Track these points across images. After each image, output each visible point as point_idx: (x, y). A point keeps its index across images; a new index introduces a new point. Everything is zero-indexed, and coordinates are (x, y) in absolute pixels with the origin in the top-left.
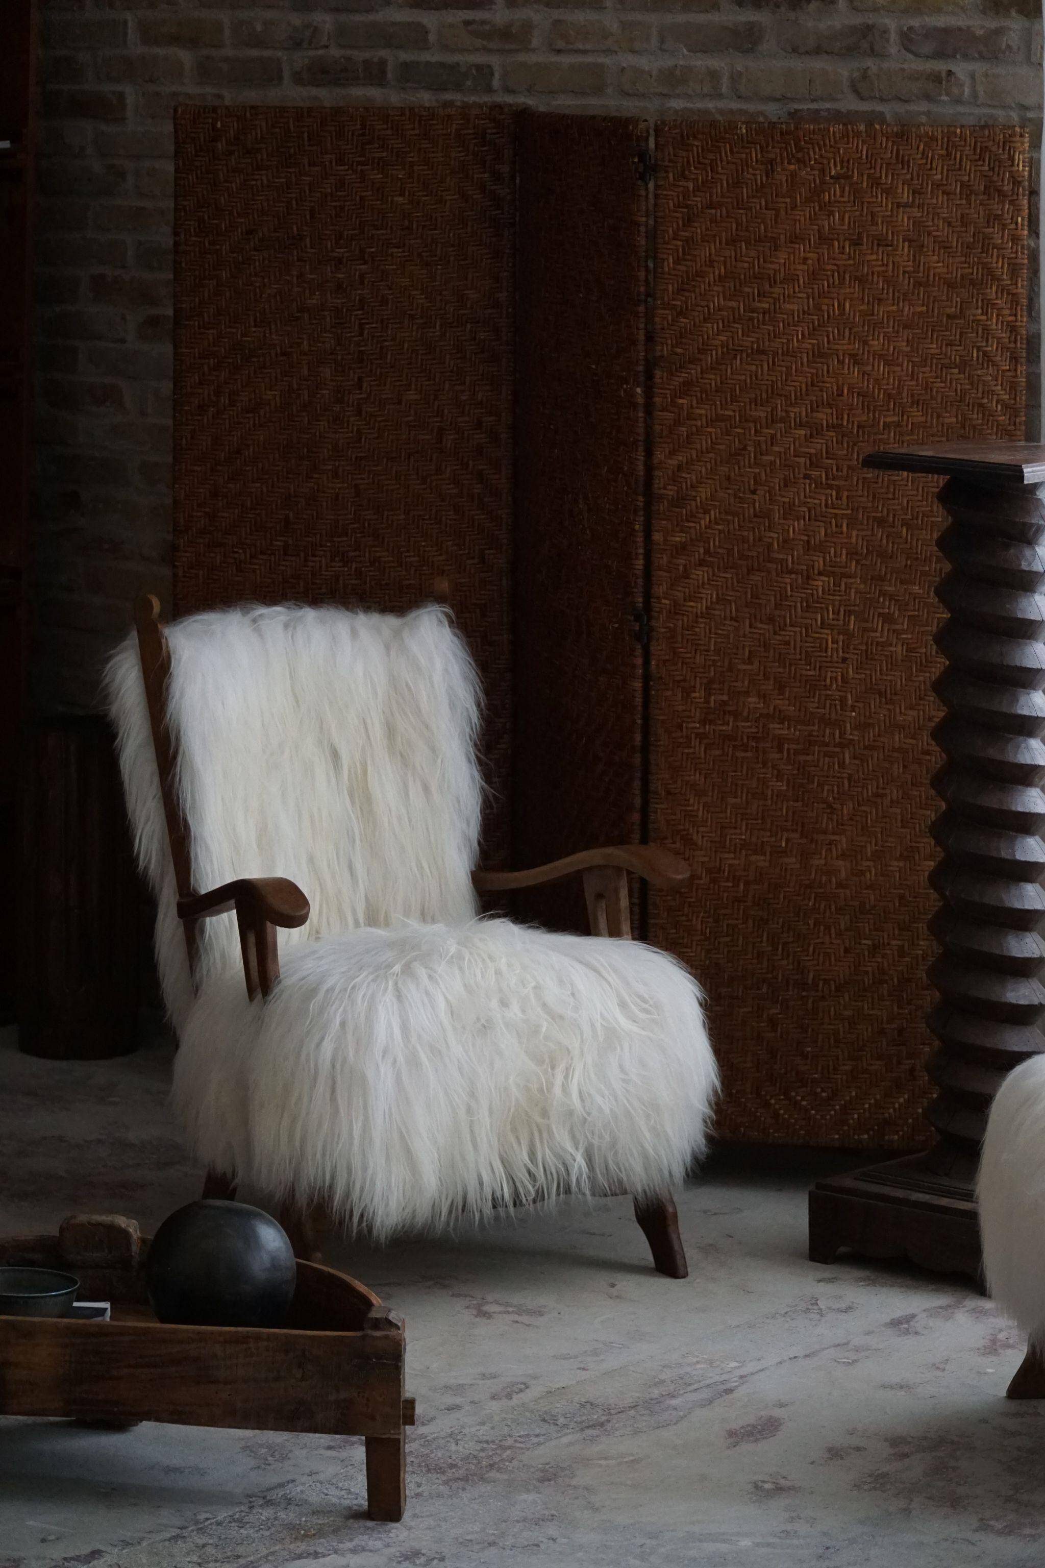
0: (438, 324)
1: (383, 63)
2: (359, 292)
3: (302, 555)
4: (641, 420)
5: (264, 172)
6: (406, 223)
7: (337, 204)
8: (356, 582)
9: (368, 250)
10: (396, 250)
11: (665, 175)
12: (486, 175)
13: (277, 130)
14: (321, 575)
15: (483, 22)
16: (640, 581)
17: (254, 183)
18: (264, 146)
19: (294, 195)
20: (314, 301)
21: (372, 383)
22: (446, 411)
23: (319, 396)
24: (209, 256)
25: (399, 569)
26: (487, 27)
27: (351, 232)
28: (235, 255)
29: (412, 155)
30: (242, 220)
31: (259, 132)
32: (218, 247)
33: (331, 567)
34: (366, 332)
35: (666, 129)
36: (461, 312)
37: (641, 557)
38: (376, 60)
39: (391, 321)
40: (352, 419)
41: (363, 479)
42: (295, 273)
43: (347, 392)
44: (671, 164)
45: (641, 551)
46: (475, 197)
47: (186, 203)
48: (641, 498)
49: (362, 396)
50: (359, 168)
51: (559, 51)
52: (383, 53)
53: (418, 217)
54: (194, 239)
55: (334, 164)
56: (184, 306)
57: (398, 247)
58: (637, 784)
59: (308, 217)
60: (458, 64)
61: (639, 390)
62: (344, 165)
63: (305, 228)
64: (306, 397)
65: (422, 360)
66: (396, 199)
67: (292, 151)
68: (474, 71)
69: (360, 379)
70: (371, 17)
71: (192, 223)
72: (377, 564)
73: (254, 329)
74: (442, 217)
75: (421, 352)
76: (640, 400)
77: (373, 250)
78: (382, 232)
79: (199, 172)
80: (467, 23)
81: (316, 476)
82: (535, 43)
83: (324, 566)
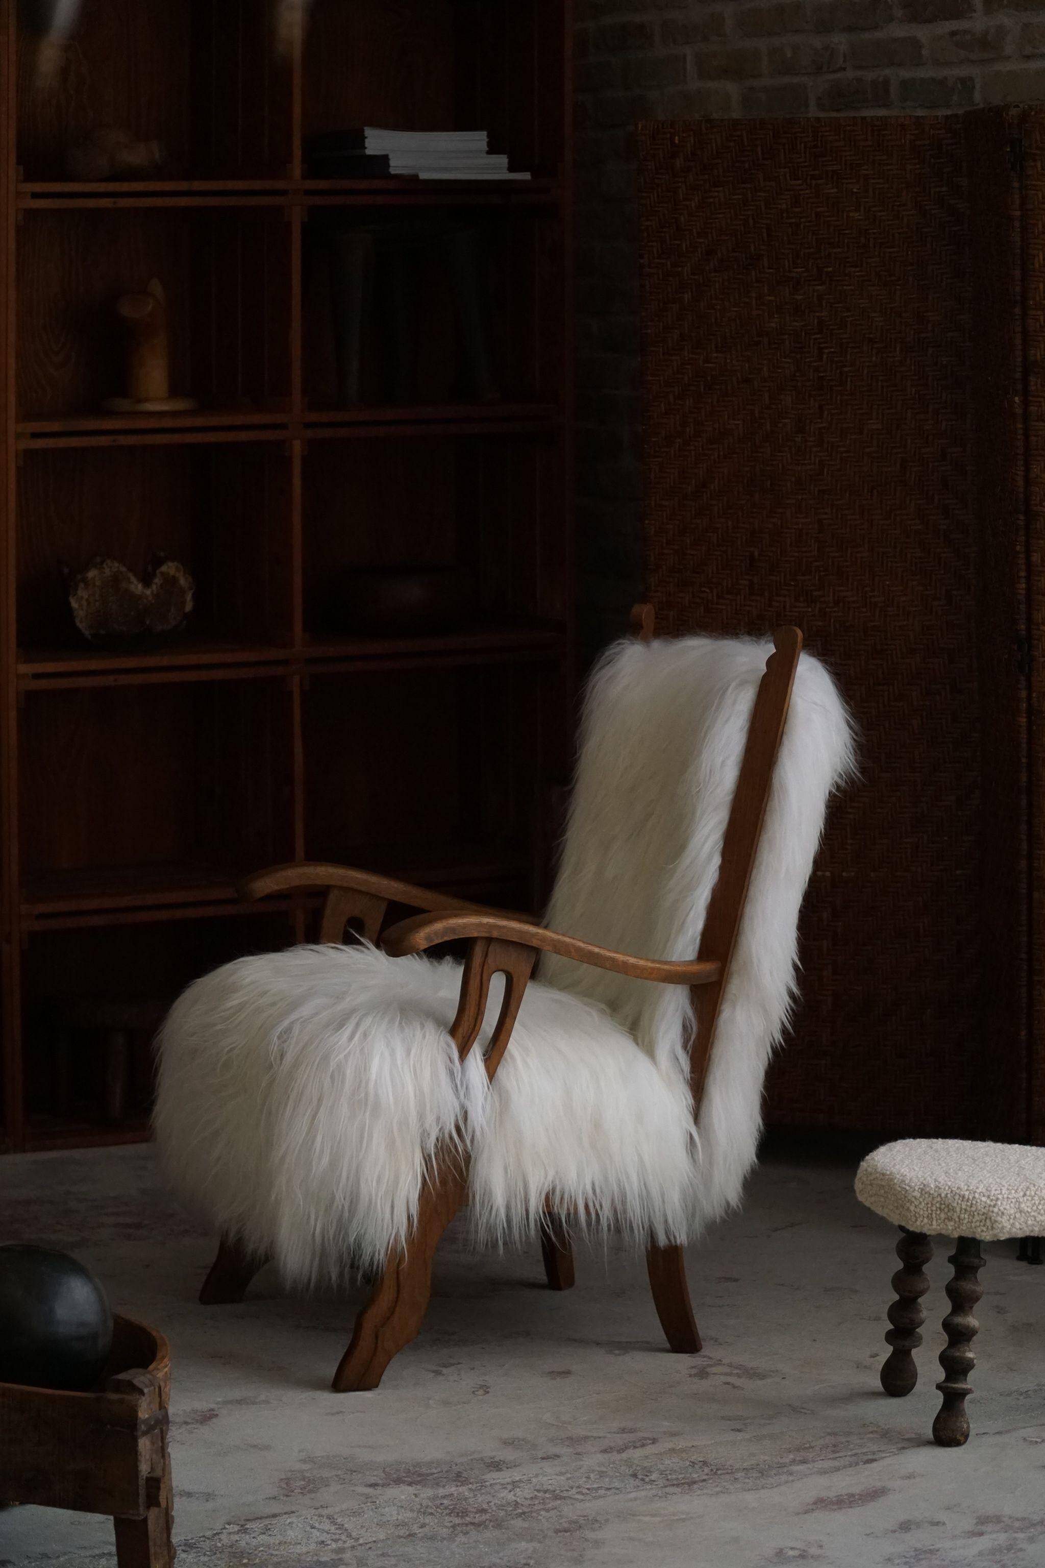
0: (898, 349)
1: (886, 82)
2: (817, 314)
3: (766, 594)
4: (1021, 432)
5: (721, 189)
6: (863, 240)
7: (793, 220)
8: (820, 623)
9: (826, 270)
10: (853, 269)
11: (1032, 164)
12: (944, 189)
13: (732, 144)
14: (785, 616)
15: (965, 32)
16: (1023, 607)
17: (711, 200)
18: (720, 161)
19: (749, 213)
20: (773, 325)
21: (833, 411)
22: (909, 441)
23: (780, 425)
24: (671, 279)
25: (864, 610)
26: (968, 37)
27: (807, 251)
28: (696, 277)
29: (866, 167)
30: (702, 240)
31: (714, 145)
32: (680, 269)
33: (796, 607)
34: (825, 356)
35: (1033, 113)
36: (923, 335)
37: (1023, 580)
38: (881, 79)
39: (851, 345)
40: (814, 449)
41: (826, 514)
42: (754, 295)
43: (808, 421)
44: (1038, 152)
45: (1023, 574)
46: (933, 212)
47: (648, 223)
48: (1022, 517)
49: (824, 425)
50: (814, 182)
51: (1028, 57)
52: (887, 72)
53: (874, 233)
54: (656, 261)
55: (788, 178)
56: (649, 331)
57: (856, 267)
58: (1024, 827)
59: (765, 235)
60: (946, 78)
61: (1017, 399)
62: (799, 179)
63: (763, 247)
64: (768, 427)
65: (882, 387)
66: (851, 214)
67: (747, 165)
68: (959, 86)
69: (821, 407)
70: (879, 35)
71: (655, 244)
72: (841, 604)
73: (715, 355)
74: (899, 233)
75: (881, 378)
76: (1019, 411)
77: (830, 269)
78: (839, 250)
79: (660, 190)
80: (953, 34)
81: (780, 510)
82: (1009, 49)
83: (788, 607)
